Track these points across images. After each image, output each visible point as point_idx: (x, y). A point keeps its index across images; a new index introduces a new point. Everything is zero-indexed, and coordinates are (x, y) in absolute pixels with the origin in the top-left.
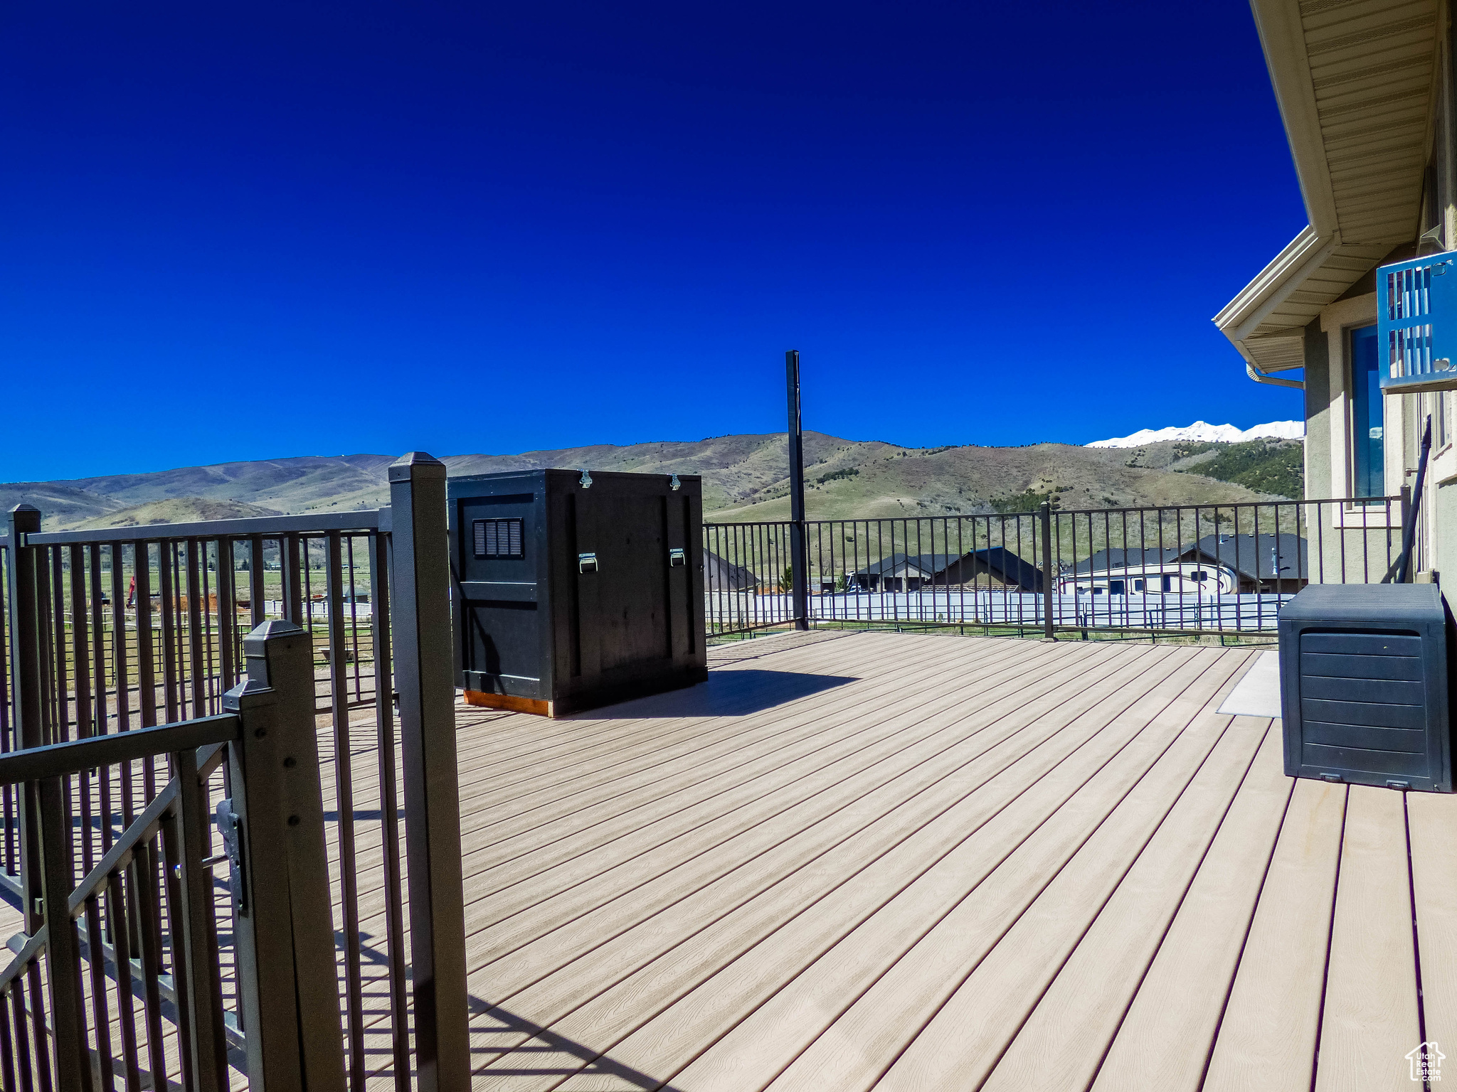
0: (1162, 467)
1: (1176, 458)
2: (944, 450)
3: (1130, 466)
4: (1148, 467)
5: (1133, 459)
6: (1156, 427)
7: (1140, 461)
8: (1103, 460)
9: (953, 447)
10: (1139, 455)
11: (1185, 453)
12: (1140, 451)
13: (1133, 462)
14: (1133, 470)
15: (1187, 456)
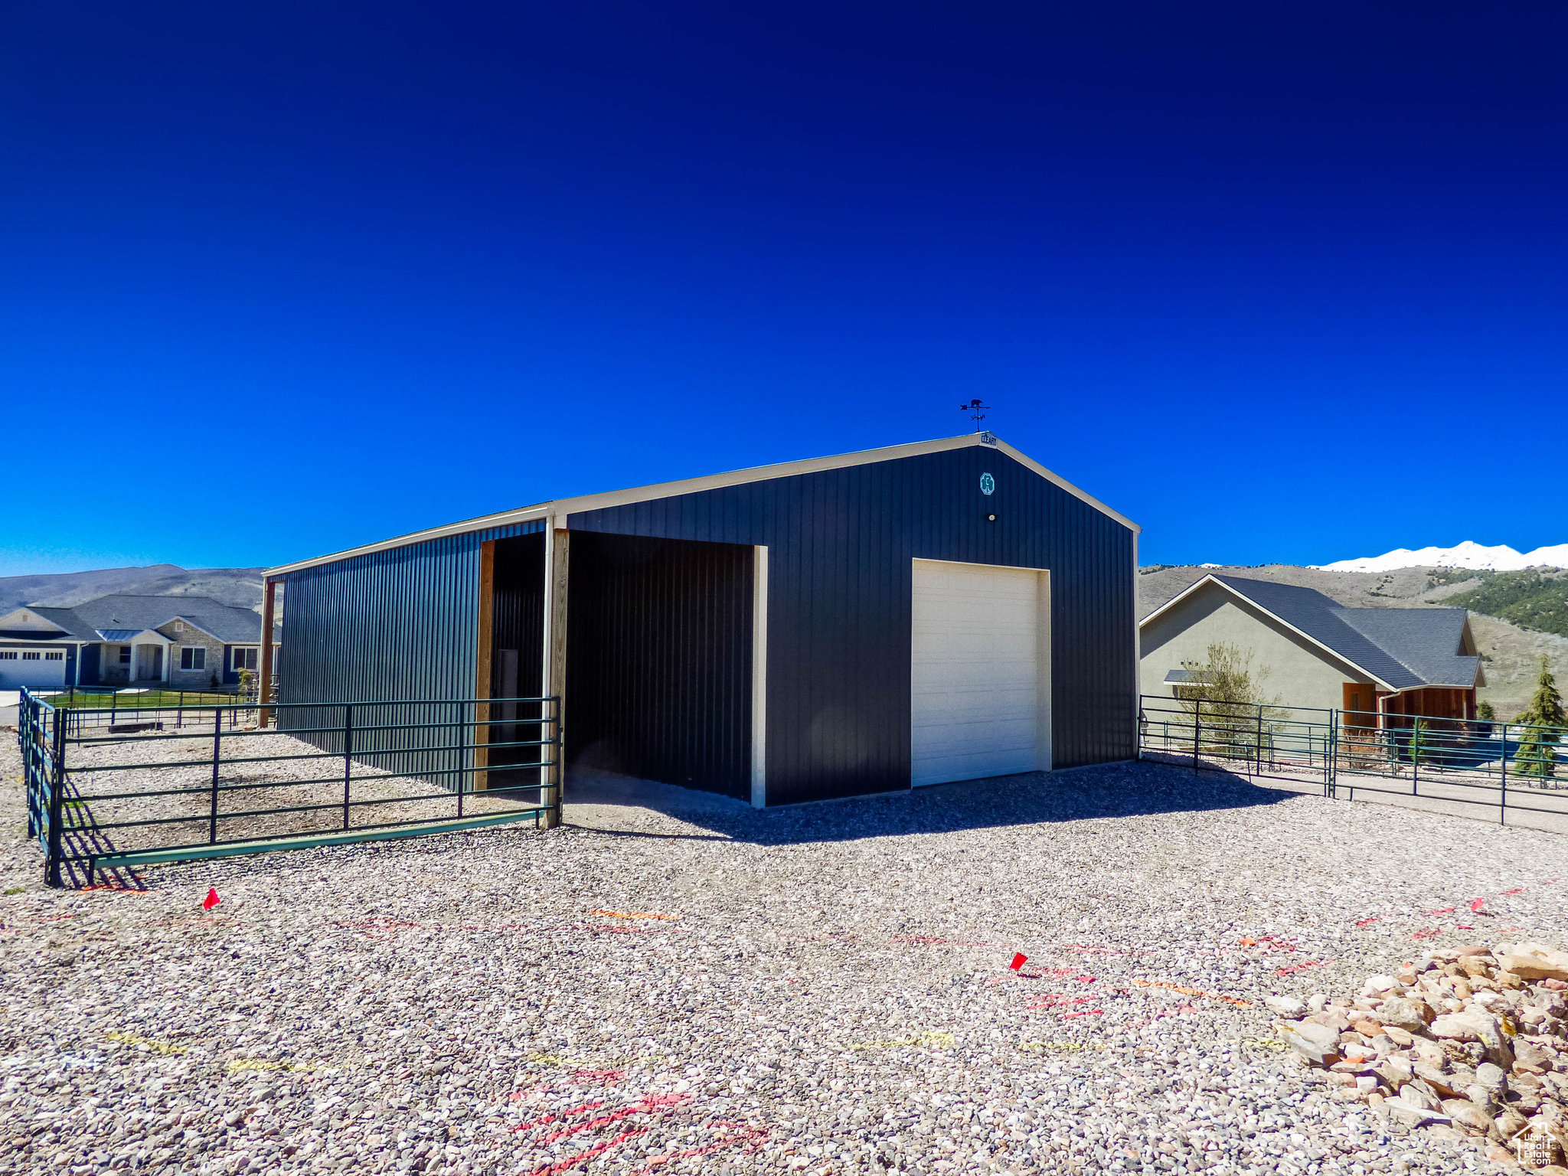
0: (1413, 596)
1: (1431, 586)
2: (1159, 570)
3: (1373, 594)
4: (1394, 597)
5: (1379, 586)
6: (1414, 546)
7: (1388, 589)
8: (1340, 587)
9: (1169, 567)
10: (1386, 581)
11: (1441, 581)
12: (1388, 578)
13: (1378, 589)
14: (1376, 598)
15: (1444, 584)
